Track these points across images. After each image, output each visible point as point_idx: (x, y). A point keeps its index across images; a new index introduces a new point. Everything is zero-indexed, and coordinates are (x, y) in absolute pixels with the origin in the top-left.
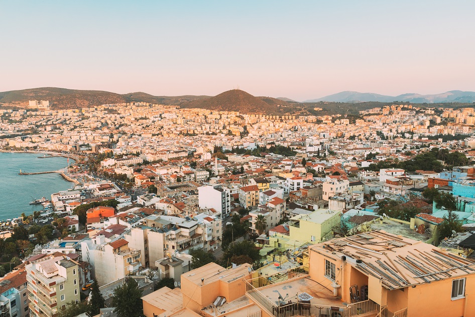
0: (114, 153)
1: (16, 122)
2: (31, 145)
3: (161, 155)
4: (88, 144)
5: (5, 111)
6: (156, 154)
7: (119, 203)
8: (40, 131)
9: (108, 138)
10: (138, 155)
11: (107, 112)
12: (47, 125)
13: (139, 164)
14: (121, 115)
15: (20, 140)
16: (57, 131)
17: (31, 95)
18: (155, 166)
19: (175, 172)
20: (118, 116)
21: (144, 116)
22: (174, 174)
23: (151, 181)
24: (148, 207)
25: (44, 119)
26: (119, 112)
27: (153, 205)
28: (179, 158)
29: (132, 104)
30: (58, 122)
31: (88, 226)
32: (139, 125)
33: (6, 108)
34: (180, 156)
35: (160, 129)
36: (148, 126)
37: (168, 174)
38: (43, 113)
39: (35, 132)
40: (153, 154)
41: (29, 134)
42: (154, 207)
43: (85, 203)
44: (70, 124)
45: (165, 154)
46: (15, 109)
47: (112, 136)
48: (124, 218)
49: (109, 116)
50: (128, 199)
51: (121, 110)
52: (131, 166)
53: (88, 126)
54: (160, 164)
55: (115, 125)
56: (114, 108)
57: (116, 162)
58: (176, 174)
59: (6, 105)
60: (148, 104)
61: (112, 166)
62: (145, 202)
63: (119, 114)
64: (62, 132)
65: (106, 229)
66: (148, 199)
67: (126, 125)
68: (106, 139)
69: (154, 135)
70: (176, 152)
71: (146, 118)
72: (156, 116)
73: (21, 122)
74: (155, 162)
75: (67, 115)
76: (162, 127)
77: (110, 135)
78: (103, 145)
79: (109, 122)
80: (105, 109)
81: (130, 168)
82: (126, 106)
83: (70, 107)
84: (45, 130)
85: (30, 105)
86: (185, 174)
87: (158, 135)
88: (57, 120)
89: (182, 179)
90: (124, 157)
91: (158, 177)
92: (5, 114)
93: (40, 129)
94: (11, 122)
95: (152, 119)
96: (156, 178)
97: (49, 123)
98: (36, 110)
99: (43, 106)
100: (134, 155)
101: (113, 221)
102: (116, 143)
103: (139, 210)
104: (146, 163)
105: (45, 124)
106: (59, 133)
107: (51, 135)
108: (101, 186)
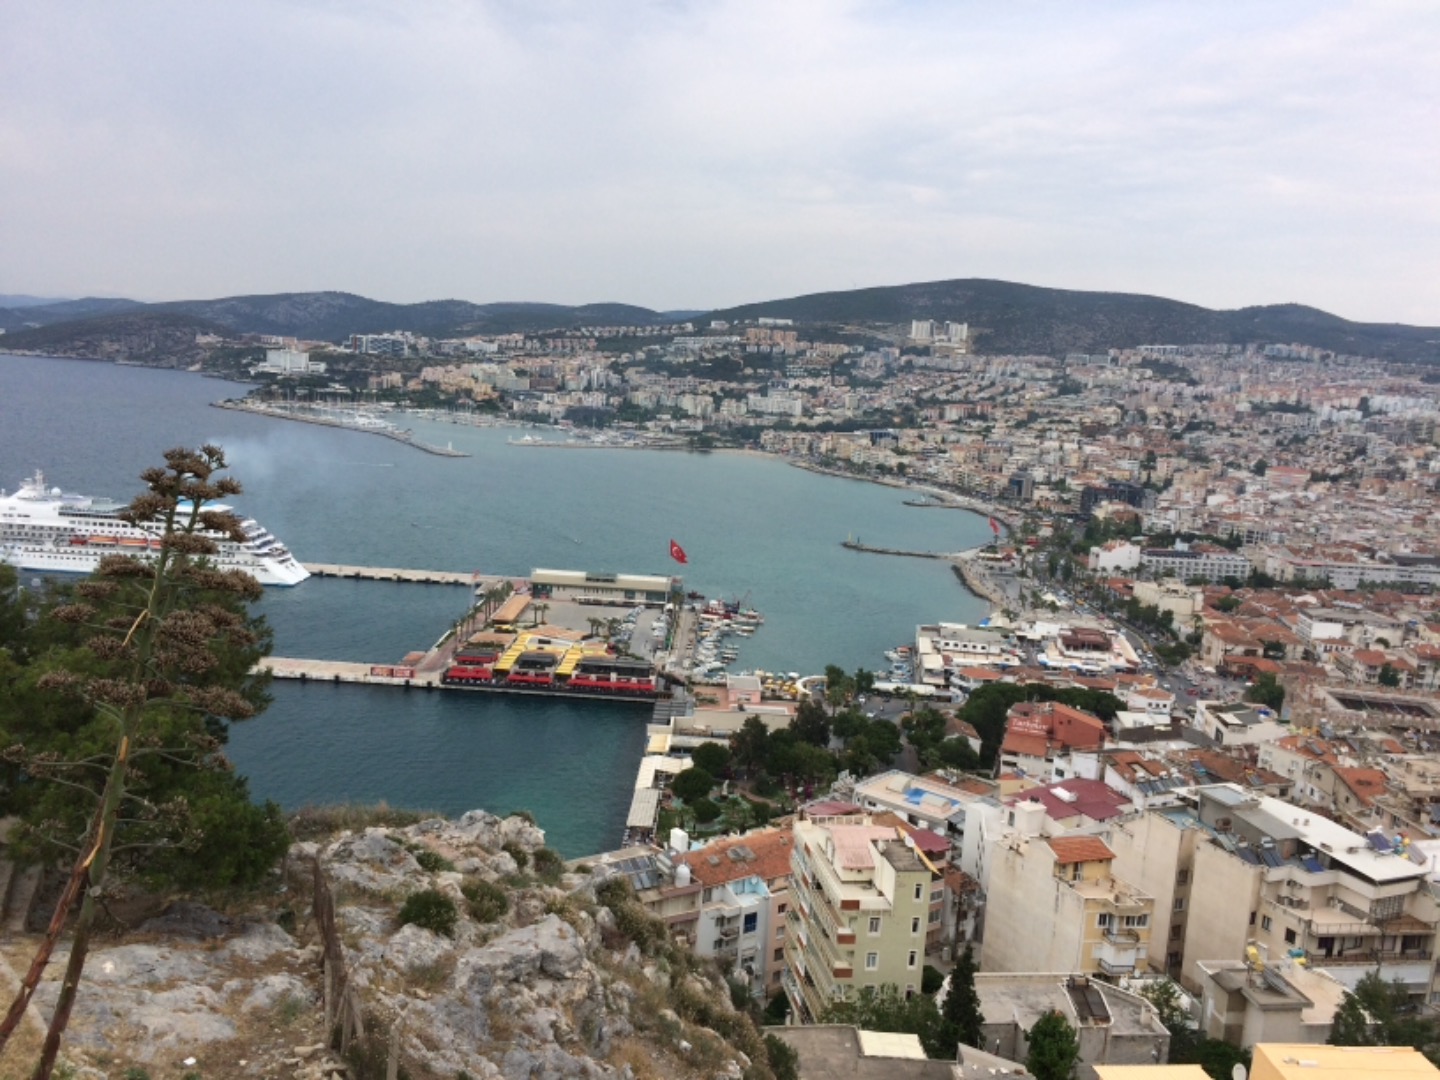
0: (1146, 523)
1: (866, 383)
2: (893, 461)
3: (1329, 561)
4: (1062, 481)
5: (846, 349)
6: (1311, 551)
7: (1124, 707)
8: (926, 419)
9: (1136, 466)
10: (1233, 544)
11: (1149, 373)
12: (947, 402)
13: (1232, 583)
14: (1201, 389)
15: (866, 442)
16: (975, 424)
17: (921, 302)
18: (1299, 599)
19: (1381, 641)
20: (1189, 391)
21: (1292, 400)
22: (1374, 647)
23: (1266, 656)
24: (1228, 749)
25: (943, 383)
26: (1195, 376)
27: (1249, 747)
28: (1409, 589)
29: (1251, 348)
30: (982, 395)
31: (1005, 758)
32: (1265, 432)
33: (849, 340)
34: (1417, 578)
35: (1349, 458)
36: (1303, 440)
37: (1344, 641)
38: (944, 364)
39: (910, 422)
40: (1295, 552)
41: (894, 426)
42: (1254, 759)
43: (1009, 679)
44: (1018, 404)
45: (1350, 558)
46: (872, 345)
47: (1149, 463)
48: (1126, 765)
49: (1154, 387)
50: (1161, 703)
51: (1205, 369)
52: (1195, 581)
53: (1074, 419)
54: (1319, 597)
55: (1169, 425)
56: (1180, 360)
57: (1146, 559)
58: (1380, 648)
59: (850, 329)
60: (1317, 354)
61: (1125, 573)
62: (1222, 728)
63: (1192, 383)
64: (988, 429)
65: (1055, 786)
66: (1237, 721)
67: (1212, 428)
68: (1127, 469)
69: (1317, 478)
70: (1404, 561)
71: (1297, 409)
72: (1345, 402)
73: (877, 385)
74: (1300, 585)
75: (1014, 375)
76: (1362, 451)
77: (1142, 456)
78: (1115, 491)
79: (1152, 410)
80: (1146, 363)
81: (1193, 589)
82: (1228, 356)
83: (1027, 348)
84: (941, 416)
85: (913, 335)
86: (1422, 657)
87: (1335, 479)
88: (981, 389)
89: (1403, 676)
90: (1180, 546)
91: (1300, 649)
92: (843, 357)
93: (924, 413)
94: (854, 383)
95: (1325, 411)
96: (1289, 648)
97: (957, 395)
98: (925, 351)
99: (949, 340)
100: (1217, 541)
101: (1084, 765)
102: (1159, 491)
103: (1191, 752)
104: (1260, 581)
105: (942, 397)
106: (979, 433)
107: (953, 437)
108: (1075, 631)
